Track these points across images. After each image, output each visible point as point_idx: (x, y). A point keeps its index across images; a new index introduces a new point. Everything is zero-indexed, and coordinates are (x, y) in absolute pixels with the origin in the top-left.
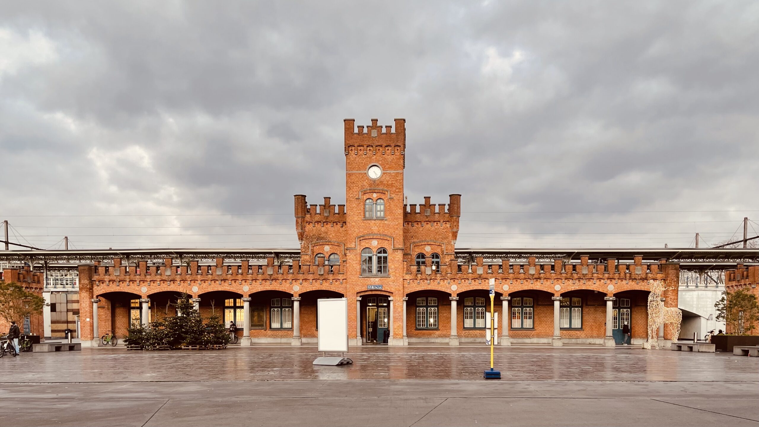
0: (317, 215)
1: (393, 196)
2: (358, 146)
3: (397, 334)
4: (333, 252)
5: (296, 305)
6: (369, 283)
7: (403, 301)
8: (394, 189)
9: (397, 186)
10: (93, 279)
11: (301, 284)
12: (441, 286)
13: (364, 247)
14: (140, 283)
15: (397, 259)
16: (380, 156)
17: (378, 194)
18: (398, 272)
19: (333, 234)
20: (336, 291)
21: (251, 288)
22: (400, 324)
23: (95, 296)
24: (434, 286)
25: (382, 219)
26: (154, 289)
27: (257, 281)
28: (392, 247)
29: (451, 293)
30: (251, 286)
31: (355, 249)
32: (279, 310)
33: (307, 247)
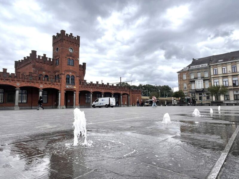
0: (40, 60)
2: (66, 40)
3: (77, 104)
4: (46, 74)
5: (41, 93)
7: (78, 93)
8: (77, 57)
11: (43, 85)
13: (67, 74)
15: (77, 80)
18: (77, 84)
19: (47, 68)
25: (73, 66)
27: (24, 82)
28: (76, 76)
29: (91, 92)
31: (64, 74)
32: (21, 95)
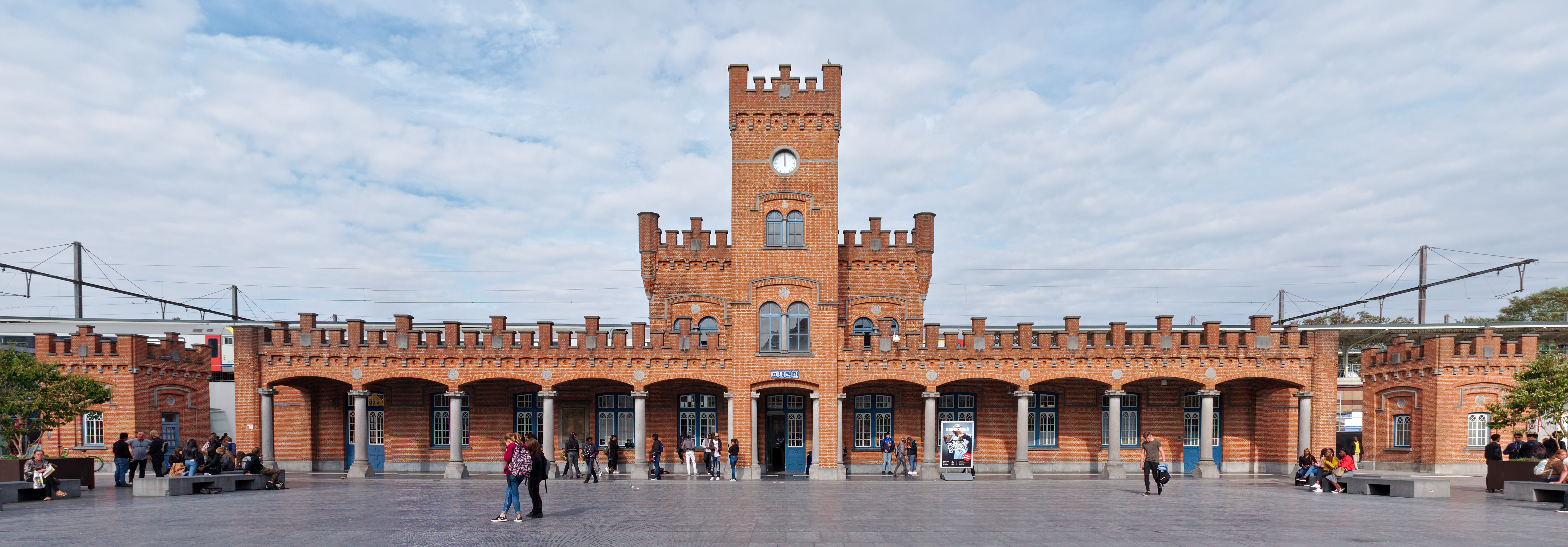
0: (678, 249)
1: (819, 205)
2: (754, 115)
3: (826, 460)
4: (707, 315)
5: (640, 405)
6: (774, 366)
7: (838, 399)
8: (822, 193)
9: (827, 188)
10: (260, 353)
11: (647, 367)
12: (908, 373)
13: (765, 301)
14: (348, 361)
15: (826, 323)
16: (796, 133)
17: (792, 203)
18: (828, 346)
19: (707, 284)
20: (713, 381)
21: (556, 373)
22: (832, 440)
23: (264, 384)
24: (894, 373)
25: (799, 248)
26: (374, 373)
27: (568, 361)
28: (818, 300)
29: (925, 385)
30: (557, 371)
31: (747, 303)
32: (612, 416)
33: (661, 305)
